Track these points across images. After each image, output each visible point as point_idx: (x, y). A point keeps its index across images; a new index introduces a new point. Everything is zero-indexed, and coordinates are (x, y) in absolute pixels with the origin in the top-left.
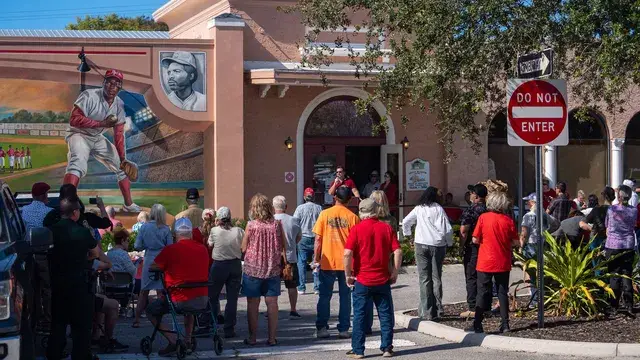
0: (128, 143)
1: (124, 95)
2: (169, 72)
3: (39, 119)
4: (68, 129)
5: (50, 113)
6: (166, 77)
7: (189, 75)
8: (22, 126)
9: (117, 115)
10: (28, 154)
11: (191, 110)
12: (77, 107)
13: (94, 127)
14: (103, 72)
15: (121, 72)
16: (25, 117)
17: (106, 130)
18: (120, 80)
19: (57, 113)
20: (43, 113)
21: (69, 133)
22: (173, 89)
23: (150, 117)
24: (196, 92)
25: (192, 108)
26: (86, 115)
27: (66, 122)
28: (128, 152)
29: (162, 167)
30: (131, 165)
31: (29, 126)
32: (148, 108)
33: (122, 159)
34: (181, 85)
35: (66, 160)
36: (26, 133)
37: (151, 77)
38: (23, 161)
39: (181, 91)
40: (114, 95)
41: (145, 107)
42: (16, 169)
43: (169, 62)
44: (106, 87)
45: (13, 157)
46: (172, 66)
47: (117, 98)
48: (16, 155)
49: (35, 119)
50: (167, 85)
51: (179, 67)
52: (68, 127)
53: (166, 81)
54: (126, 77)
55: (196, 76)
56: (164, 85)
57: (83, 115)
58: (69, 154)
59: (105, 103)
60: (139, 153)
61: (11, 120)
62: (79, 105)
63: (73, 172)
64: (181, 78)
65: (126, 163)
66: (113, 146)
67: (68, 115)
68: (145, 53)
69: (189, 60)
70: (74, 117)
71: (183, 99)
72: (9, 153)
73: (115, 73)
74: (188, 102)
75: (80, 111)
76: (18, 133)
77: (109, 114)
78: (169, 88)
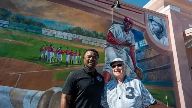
0: (137, 57)
1: (133, 31)
2: (152, 25)
3: (88, 34)
4: (106, 44)
5: (95, 32)
6: (151, 27)
7: (160, 29)
8: (77, 36)
9: (131, 40)
10: (80, 55)
11: (163, 45)
12: (110, 32)
13: (120, 45)
14: (124, 18)
15: (132, 19)
16: (79, 31)
17: (126, 48)
18: (131, 23)
19: (99, 33)
20: (91, 31)
21: (106, 46)
22: (155, 33)
23: (146, 44)
24: (164, 36)
25: (163, 43)
26: (115, 37)
27: (104, 39)
28: (137, 62)
29: (154, 72)
30: (139, 70)
31: (81, 37)
32: (145, 40)
33: (135, 66)
34: (158, 32)
35: (104, 63)
36: (79, 41)
37: (145, 25)
38: (76, 59)
39: (158, 35)
40: (129, 30)
41: (143, 39)
42: (70, 64)
43: (152, 20)
44: (125, 25)
45: (69, 56)
46: (153, 23)
47: (130, 32)
48: (71, 54)
49: (86, 34)
50: (152, 31)
51: (156, 24)
52: (105, 42)
53: (152, 29)
54: (134, 22)
55: (163, 29)
56: (151, 30)
57: (113, 36)
58: (106, 59)
59: (125, 33)
60: (143, 63)
61: (70, 31)
62: (111, 31)
63: (108, 70)
64: (157, 29)
65: (137, 68)
66: (130, 57)
67: (106, 35)
68: (141, 14)
69: (159, 22)
70: (108, 37)
71: (159, 39)
72: (66, 52)
73: (129, 19)
74: (161, 41)
75: (112, 35)
76: (73, 40)
77: (127, 39)
78: (153, 32)
